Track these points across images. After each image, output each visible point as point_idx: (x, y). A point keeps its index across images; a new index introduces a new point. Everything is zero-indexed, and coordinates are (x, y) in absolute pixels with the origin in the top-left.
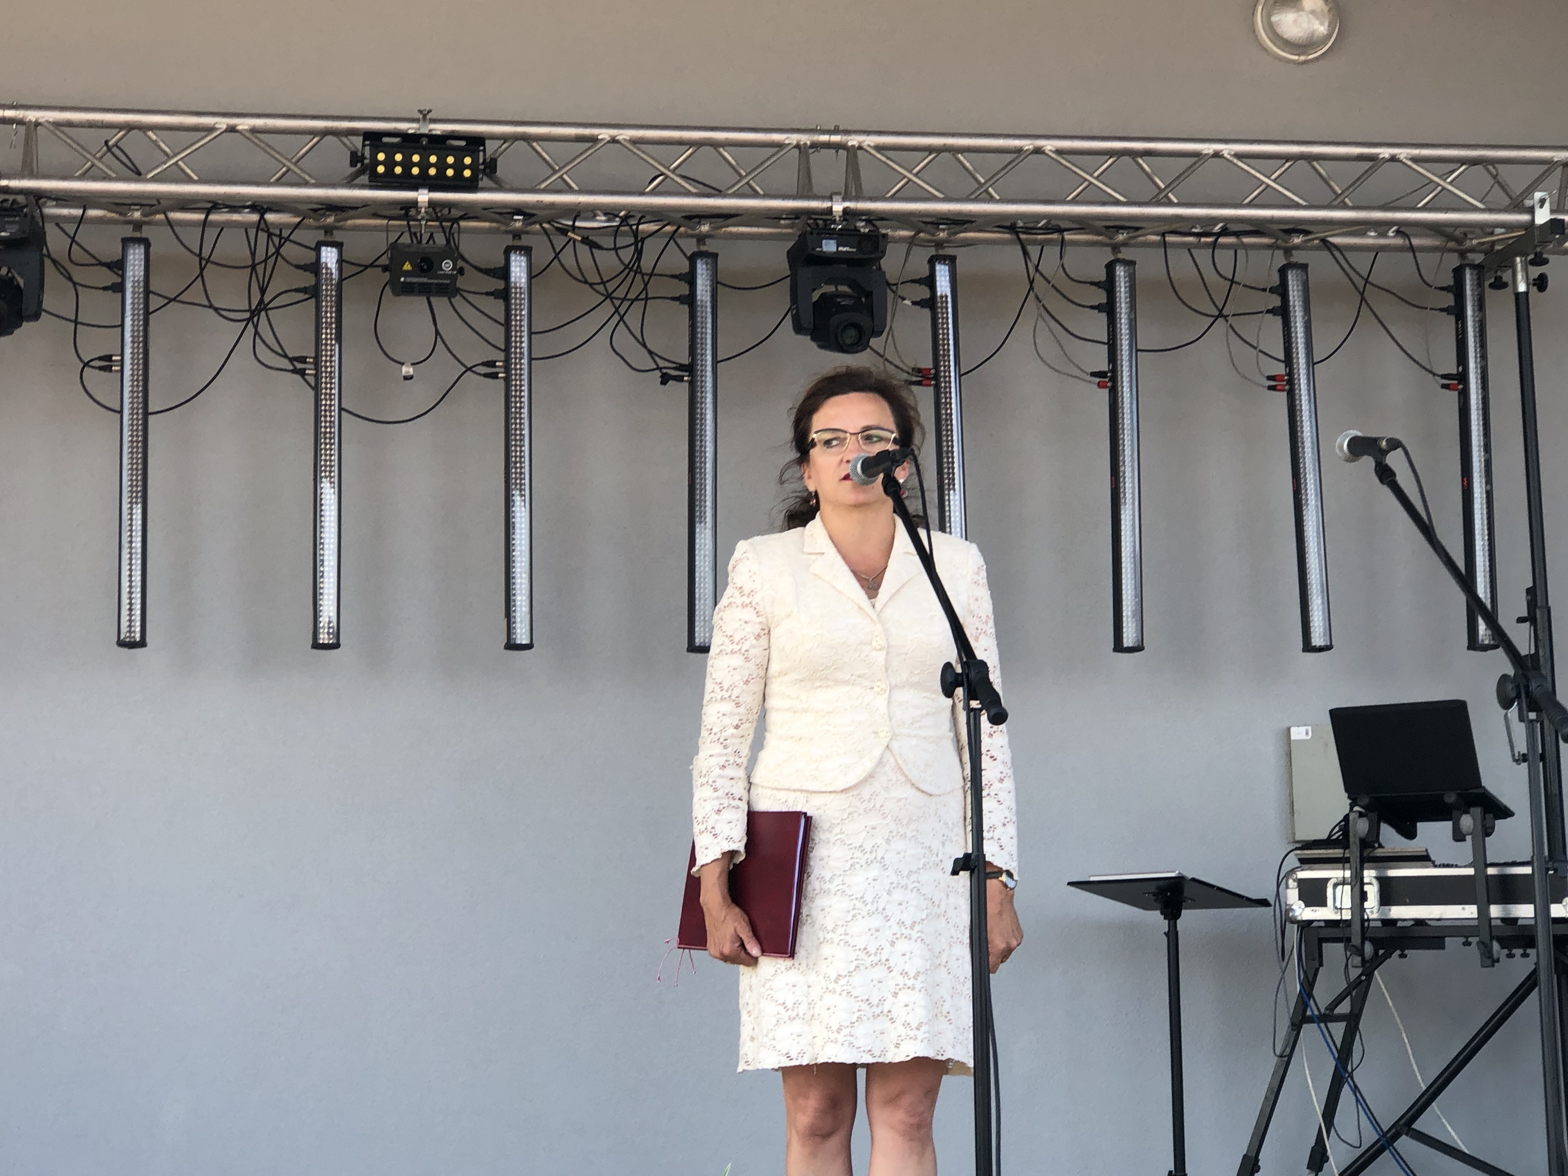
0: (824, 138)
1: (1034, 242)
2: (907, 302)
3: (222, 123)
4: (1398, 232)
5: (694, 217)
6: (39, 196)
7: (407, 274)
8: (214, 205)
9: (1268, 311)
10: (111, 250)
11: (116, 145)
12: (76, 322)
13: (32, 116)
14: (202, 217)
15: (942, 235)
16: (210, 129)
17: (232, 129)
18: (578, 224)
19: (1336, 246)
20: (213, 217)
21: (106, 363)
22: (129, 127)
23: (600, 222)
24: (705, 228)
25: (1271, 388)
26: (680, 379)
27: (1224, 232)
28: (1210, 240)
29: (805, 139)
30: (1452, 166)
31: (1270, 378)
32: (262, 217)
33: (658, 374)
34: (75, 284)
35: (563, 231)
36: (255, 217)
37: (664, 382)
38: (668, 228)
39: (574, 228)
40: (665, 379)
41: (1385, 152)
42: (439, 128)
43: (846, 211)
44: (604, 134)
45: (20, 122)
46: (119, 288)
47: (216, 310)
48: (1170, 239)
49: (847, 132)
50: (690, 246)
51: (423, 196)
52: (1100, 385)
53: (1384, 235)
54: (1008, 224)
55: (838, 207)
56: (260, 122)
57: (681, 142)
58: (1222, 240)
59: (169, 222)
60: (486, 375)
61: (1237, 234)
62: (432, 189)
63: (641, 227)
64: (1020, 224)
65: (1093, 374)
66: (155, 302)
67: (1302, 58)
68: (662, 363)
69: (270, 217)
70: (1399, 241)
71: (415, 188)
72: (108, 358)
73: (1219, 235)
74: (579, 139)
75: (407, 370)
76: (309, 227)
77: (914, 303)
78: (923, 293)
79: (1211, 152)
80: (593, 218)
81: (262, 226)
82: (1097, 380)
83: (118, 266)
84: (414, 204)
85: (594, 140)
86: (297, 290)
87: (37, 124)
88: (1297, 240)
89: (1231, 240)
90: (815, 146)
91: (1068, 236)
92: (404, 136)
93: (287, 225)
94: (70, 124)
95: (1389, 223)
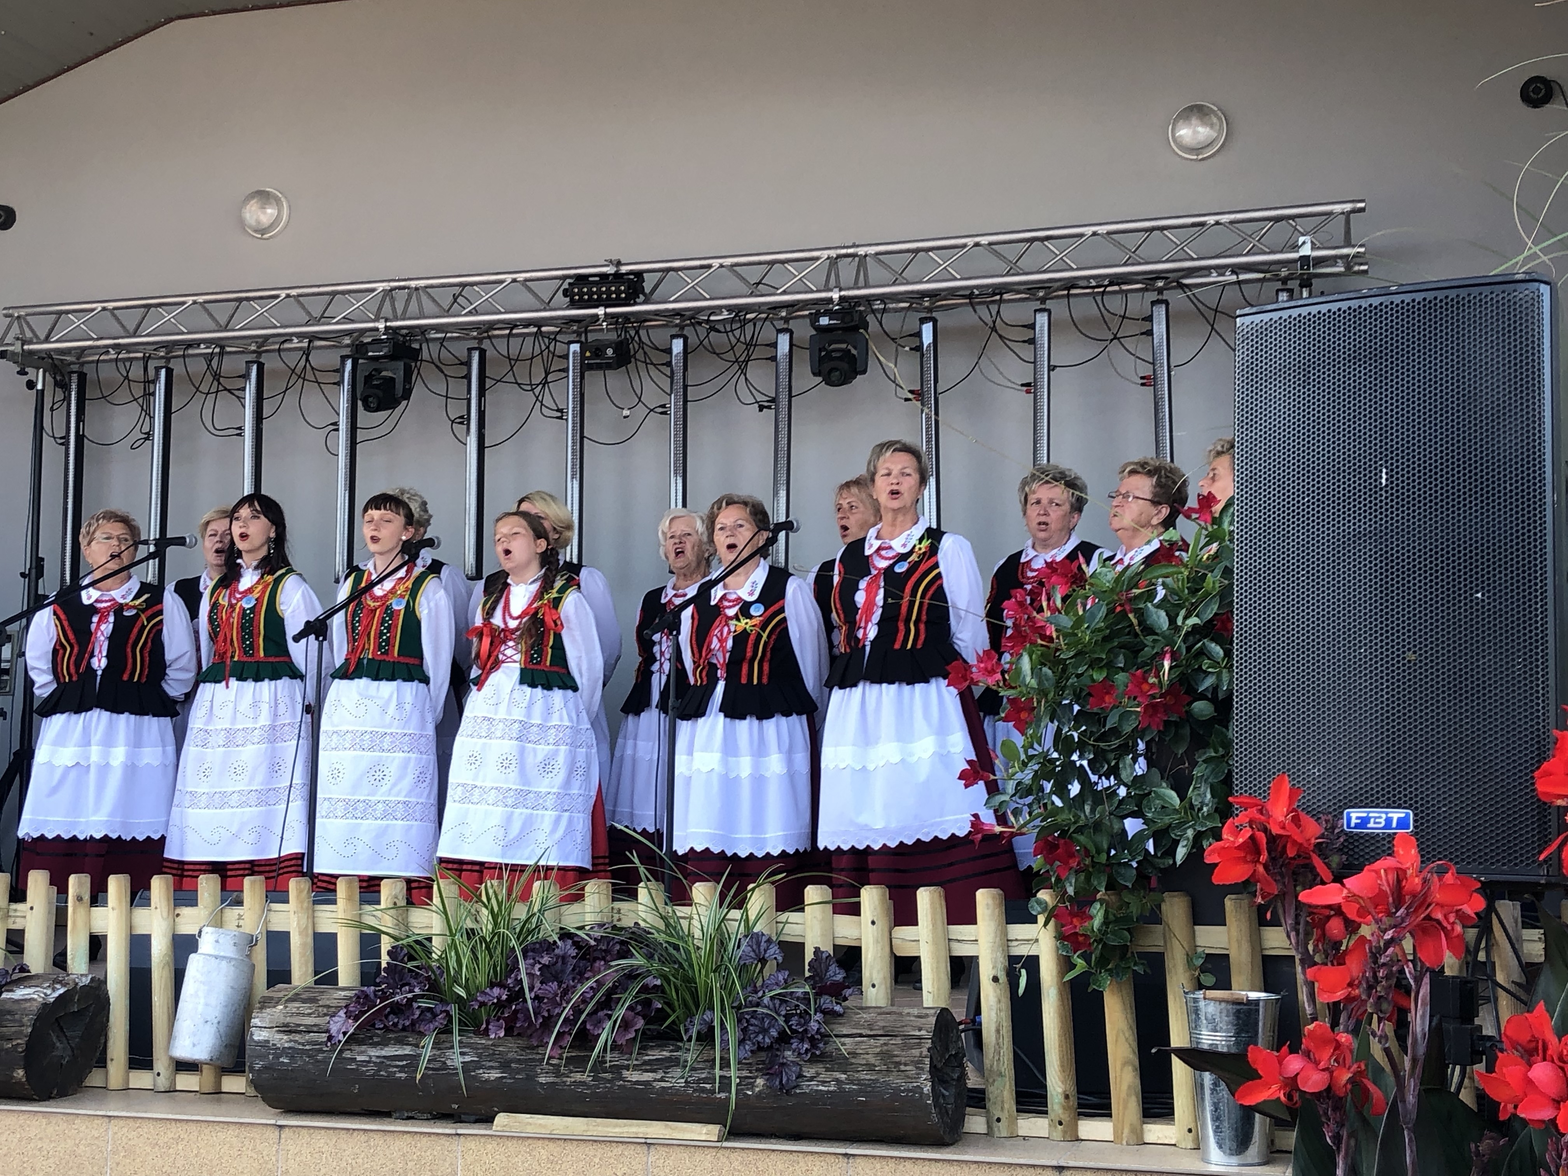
0: (844, 251)
1: (980, 303)
2: (907, 349)
3: (509, 278)
4: (1233, 272)
5: (775, 307)
6: (424, 329)
7: (588, 358)
8: (513, 325)
9: (1142, 334)
10: (463, 355)
11: (460, 294)
12: (447, 397)
13: (413, 284)
14: (507, 332)
15: (927, 304)
16: (501, 282)
17: (514, 281)
18: (712, 318)
19: (1187, 286)
20: (514, 331)
21: (464, 420)
22: (463, 285)
23: (725, 315)
24: (784, 314)
25: (1143, 384)
26: (769, 407)
27: (1111, 284)
28: (1102, 289)
29: (833, 253)
30: (1262, 224)
31: (1142, 378)
32: (539, 328)
33: (756, 405)
34: (446, 376)
35: (700, 324)
36: (535, 329)
37: (761, 410)
38: (764, 316)
39: (708, 321)
40: (761, 408)
41: (1211, 220)
42: (624, 269)
43: (841, 298)
44: (716, 263)
45: (408, 288)
46: (468, 377)
47: (519, 384)
48: (1073, 291)
49: (858, 246)
50: (780, 325)
51: (600, 311)
52: (1028, 392)
53: (1223, 275)
54: (968, 292)
55: (835, 295)
56: (528, 275)
57: (760, 263)
58: (1109, 289)
59: (489, 337)
60: (662, 413)
61: (1118, 284)
62: (606, 307)
63: (748, 316)
64: (976, 292)
65: (1023, 385)
66: (488, 384)
67: (1200, 157)
68: (760, 398)
69: (544, 329)
70: (1234, 278)
71: (597, 307)
72: (462, 417)
73: (1106, 286)
74: (702, 267)
75: (626, 412)
76: (565, 333)
77: (911, 349)
78: (915, 342)
79: (1090, 233)
80: (721, 313)
81: (539, 334)
82: (1025, 388)
83: (468, 364)
84: (597, 315)
85: (709, 267)
86: (560, 370)
87: (417, 289)
88: (1160, 284)
89: (1116, 288)
90: (839, 256)
91: (1006, 296)
92: (603, 277)
93: (552, 333)
94: (432, 286)
95: (1225, 267)
